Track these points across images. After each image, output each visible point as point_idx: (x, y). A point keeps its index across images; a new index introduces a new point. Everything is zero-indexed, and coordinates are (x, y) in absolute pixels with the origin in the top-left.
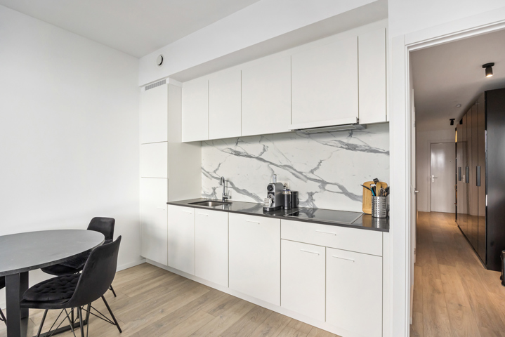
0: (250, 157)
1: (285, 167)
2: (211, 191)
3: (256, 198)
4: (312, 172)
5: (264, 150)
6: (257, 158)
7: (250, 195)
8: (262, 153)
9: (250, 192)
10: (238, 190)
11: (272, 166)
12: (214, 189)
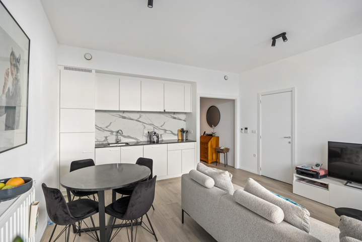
0: (132, 119)
1: (150, 124)
2: (104, 139)
3: (136, 139)
4: (161, 126)
5: (140, 117)
6: (136, 120)
7: (132, 138)
8: (139, 118)
9: (132, 136)
10: (124, 137)
11: (144, 124)
12: (106, 137)
